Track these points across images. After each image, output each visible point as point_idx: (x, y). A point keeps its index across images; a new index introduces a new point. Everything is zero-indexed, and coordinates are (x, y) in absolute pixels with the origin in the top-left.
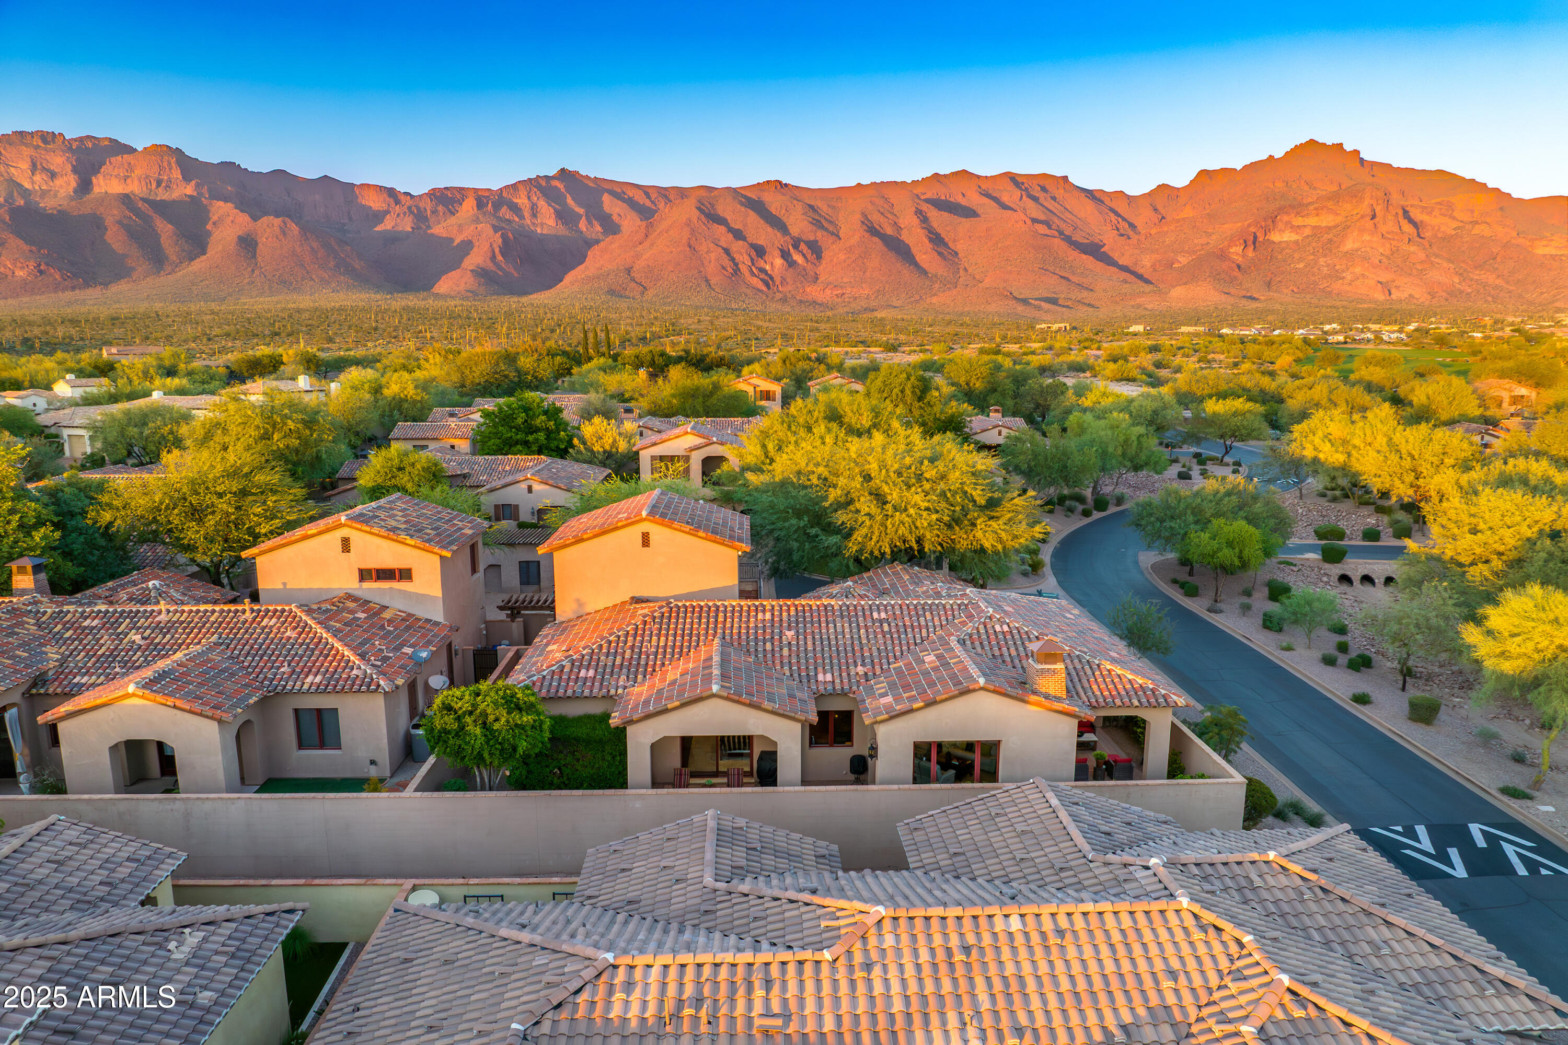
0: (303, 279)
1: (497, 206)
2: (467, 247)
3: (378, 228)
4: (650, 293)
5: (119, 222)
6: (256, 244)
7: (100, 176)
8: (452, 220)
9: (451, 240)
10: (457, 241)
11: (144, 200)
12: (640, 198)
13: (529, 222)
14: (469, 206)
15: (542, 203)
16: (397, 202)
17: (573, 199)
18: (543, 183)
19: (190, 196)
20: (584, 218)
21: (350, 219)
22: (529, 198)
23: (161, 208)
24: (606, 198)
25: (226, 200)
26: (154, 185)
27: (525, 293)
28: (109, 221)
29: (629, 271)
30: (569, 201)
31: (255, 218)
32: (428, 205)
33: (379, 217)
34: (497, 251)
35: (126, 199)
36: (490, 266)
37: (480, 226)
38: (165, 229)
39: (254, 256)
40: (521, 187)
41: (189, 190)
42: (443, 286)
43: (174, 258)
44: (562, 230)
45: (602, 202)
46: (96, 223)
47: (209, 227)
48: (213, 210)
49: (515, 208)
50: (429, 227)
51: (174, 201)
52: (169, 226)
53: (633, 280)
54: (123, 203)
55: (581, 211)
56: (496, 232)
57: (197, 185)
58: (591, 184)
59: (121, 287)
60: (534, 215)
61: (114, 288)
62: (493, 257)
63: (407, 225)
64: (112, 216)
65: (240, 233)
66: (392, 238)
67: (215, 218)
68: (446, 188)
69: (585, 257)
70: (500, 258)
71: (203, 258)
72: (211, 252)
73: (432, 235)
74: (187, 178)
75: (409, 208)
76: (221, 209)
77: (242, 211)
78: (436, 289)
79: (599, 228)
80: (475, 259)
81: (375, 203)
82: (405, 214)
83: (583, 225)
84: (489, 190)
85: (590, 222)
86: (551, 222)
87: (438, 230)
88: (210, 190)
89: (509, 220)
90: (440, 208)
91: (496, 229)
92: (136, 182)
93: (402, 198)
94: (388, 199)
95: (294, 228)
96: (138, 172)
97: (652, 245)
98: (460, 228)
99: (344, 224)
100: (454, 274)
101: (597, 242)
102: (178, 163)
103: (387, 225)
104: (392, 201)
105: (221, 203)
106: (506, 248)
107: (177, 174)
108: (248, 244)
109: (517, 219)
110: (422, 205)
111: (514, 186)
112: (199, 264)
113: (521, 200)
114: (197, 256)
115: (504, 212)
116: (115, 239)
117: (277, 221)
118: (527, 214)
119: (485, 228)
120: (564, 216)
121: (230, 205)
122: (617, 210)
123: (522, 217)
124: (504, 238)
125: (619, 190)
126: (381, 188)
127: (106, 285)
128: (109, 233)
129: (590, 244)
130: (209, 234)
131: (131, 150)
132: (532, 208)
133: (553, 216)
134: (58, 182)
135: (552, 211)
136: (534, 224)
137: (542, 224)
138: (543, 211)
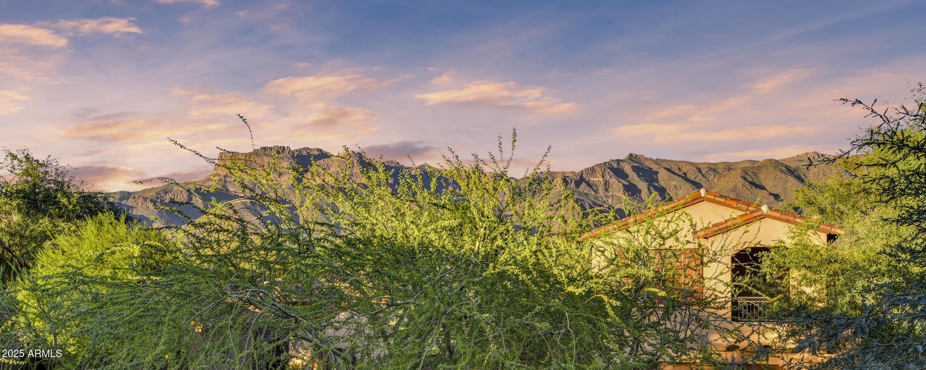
1: (578, 184)
12: (693, 172)
13: (602, 195)
14: (556, 186)
15: (613, 180)
17: (638, 177)
18: (615, 165)
20: (645, 190)
22: (603, 177)
40: (597, 169)
45: (660, 178)
49: (592, 185)
55: (643, 185)
60: (607, 190)
83: (645, 196)
84: (573, 172)
89: (586, 194)
109: (593, 193)
111: (592, 169)
113: (597, 179)
115: (584, 188)
118: (601, 189)
120: (630, 189)
122: (674, 183)
123: (597, 192)
125: (676, 167)
132: (605, 184)
133: (622, 189)
134: (283, 179)
135: (621, 185)
136: (606, 196)
137: (613, 196)
138: (614, 186)
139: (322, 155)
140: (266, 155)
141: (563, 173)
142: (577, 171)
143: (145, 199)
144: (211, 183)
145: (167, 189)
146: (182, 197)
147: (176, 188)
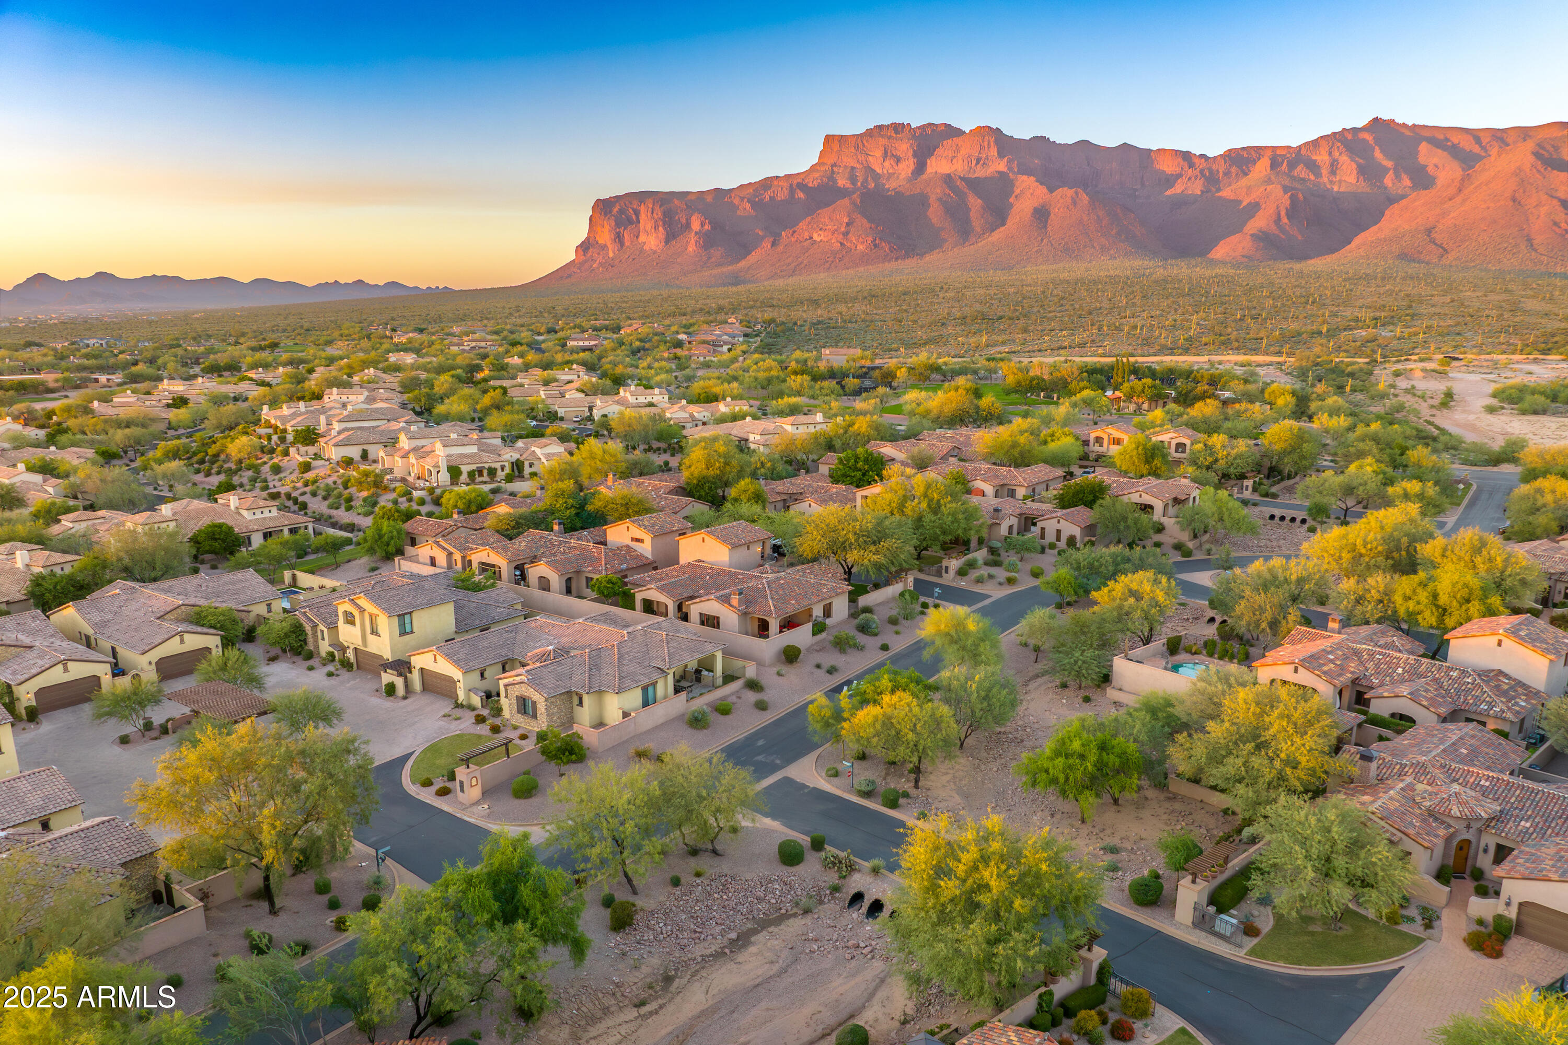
0: (1085, 247)
1: (1292, 165)
2: (1254, 208)
3: (1168, 193)
4: (1451, 257)
5: (940, 199)
6: (1049, 214)
7: (933, 158)
8: (1244, 182)
9: (1240, 202)
10: (1245, 203)
11: (962, 179)
12: (1468, 144)
13: (1325, 180)
14: (1262, 168)
15: (1344, 159)
16: (1191, 165)
17: (1382, 151)
18: (1350, 137)
19: (999, 172)
20: (1391, 172)
21: (1143, 184)
22: (1330, 154)
23: (974, 184)
24: (1424, 147)
25: (1030, 173)
26: (974, 162)
27: (1306, 257)
28: (933, 198)
29: (1429, 231)
30: (1378, 154)
31: (1051, 190)
32: (1221, 168)
33: (1170, 181)
34: (1283, 213)
35: (948, 179)
36: (1274, 229)
37: (1269, 188)
38: (975, 203)
39: (1045, 227)
40: (1323, 143)
41: (1001, 166)
42: (1220, 252)
43: (978, 229)
44: (1363, 187)
45: (1417, 152)
46: (922, 201)
47: (1011, 200)
48: (1018, 183)
49: (1313, 166)
50: (1219, 190)
51: (986, 178)
52: (979, 201)
53: (1433, 241)
54: (946, 182)
55: (1389, 164)
56: (1285, 192)
57: (1009, 161)
58: (1408, 133)
59: (933, 258)
60: (1333, 172)
61: (928, 258)
62: (1279, 218)
63: (1196, 188)
64: (935, 193)
65: (1036, 205)
66: (1181, 202)
67: (1017, 191)
68: (1243, 148)
69: (1383, 214)
70: (1285, 220)
71: (1002, 229)
72: (1010, 223)
73: (1220, 198)
74: (1001, 155)
75: (1202, 171)
76: (1025, 183)
77: (1042, 184)
78: (1210, 256)
79: (1407, 182)
80: (1259, 223)
81: (1168, 167)
82: (1196, 177)
83: (1388, 180)
84: (1289, 147)
85: (1398, 177)
86: (1352, 179)
87: (1227, 193)
88: (1018, 165)
89: (1303, 180)
90: (1234, 170)
91: (1286, 189)
92: (960, 161)
93: (1196, 161)
94: (1182, 162)
95: (1084, 198)
96: (964, 152)
97: (1464, 201)
98: (1249, 189)
99: (1136, 190)
100: (1234, 239)
101: (1403, 197)
102: (996, 141)
103: (1178, 188)
104: (1186, 164)
105: (1025, 177)
106: (1292, 212)
107: (994, 152)
108: (1041, 215)
109: (1312, 177)
110: (1214, 167)
111: (1315, 143)
112: (997, 235)
113: (1322, 157)
114: (998, 227)
115: (1301, 171)
116: (935, 214)
117: (1069, 192)
118: (1325, 172)
119: (1276, 190)
120: (1368, 171)
121: (1032, 178)
122: (1435, 160)
123: (1318, 175)
124: (1293, 199)
125: (1441, 137)
126: (1177, 152)
127: (921, 255)
128: (931, 209)
129: (1392, 200)
130: (1011, 206)
131: (959, 132)
132: (1332, 165)
133: (1355, 172)
134: (901, 166)
135: (1355, 166)
136: (1331, 182)
137: (1340, 181)
138: (1344, 167)
139: (950, 132)
140: (883, 136)
141: (1274, 149)
142: (1294, 145)
143: (742, 199)
144: (817, 175)
145: (767, 183)
146: (782, 195)
147: (776, 183)
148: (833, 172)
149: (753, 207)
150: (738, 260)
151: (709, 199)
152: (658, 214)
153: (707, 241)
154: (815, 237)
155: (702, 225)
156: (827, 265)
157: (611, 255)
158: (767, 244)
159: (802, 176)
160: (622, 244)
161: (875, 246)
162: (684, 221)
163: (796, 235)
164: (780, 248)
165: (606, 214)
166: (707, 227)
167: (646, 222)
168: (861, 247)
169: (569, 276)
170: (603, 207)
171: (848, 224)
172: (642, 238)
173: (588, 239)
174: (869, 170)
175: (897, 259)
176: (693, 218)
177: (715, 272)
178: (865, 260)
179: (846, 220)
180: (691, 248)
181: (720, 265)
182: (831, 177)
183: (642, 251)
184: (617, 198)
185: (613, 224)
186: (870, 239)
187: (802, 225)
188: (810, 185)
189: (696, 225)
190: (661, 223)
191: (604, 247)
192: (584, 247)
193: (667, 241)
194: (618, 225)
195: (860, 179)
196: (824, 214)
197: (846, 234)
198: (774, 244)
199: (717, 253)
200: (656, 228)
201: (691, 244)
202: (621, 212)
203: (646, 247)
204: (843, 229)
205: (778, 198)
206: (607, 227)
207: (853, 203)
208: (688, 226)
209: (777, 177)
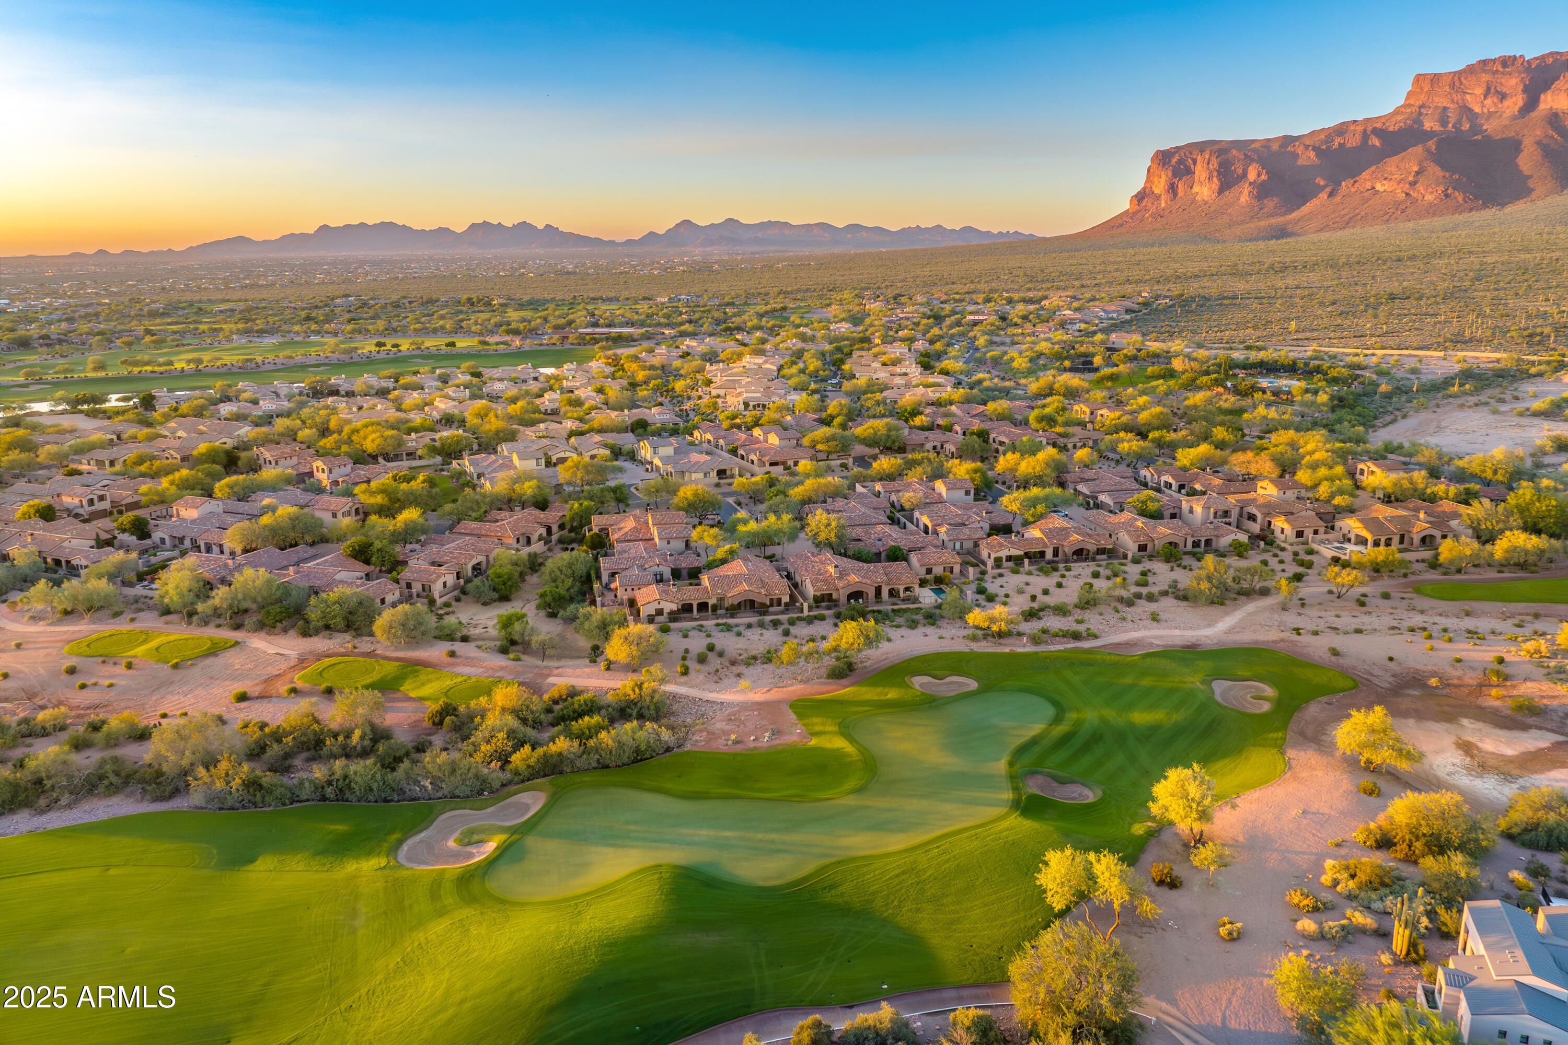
140: (1486, 72)
143: (1307, 147)
144: (1400, 118)
145: (1341, 129)
146: (1353, 141)
147: (1352, 128)
148: (1420, 114)
149: (1317, 156)
150: (1291, 211)
151: (1275, 147)
152: (1214, 164)
153: (1262, 192)
154: (1379, 187)
155: (1259, 175)
156: (1387, 217)
157: (1163, 205)
158: (1324, 195)
159: (1383, 120)
160: (1175, 194)
161: (1447, 196)
162: (1240, 171)
163: (1357, 185)
164: (1338, 199)
165: (1164, 165)
166: (1263, 177)
167: (1200, 171)
168: (1429, 197)
169: (1121, 225)
170: (1163, 158)
171: (1417, 173)
172: (1196, 189)
173: (1144, 189)
174: (1466, 110)
175: (1471, 210)
176: (1251, 168)
177: (1262, 223)
178: (1432, 211)
179: (1416, 169)
180: (1244, 198)
181: (1272, 215)
182: (1418, 121)
183: (1194, 201)
184: (1178, 149)
185: (1170, 174)
186: (1441, 189)
187: (1365, 175)
188: (1391, 129)
189: (1252, 175)
190: (1215, 174)
191: (1158, 197)
192: (1140, 197)
193: (1221, 191)
194: (1175, 175)
195: (1452, 120)
196: (1391, 164)
197: (1413, 184)
198: (1331, 195)
199: (1270, 203)
200: (1210, 179)
201: (1243, 195)
202: (1180, 162)
203: (1198, 198)
204: (1411, 178)
205: (1349, 145)
206: (1164, 177)
207: (1428, 151)
208: (1245, 175)
209: (1355, 121)
